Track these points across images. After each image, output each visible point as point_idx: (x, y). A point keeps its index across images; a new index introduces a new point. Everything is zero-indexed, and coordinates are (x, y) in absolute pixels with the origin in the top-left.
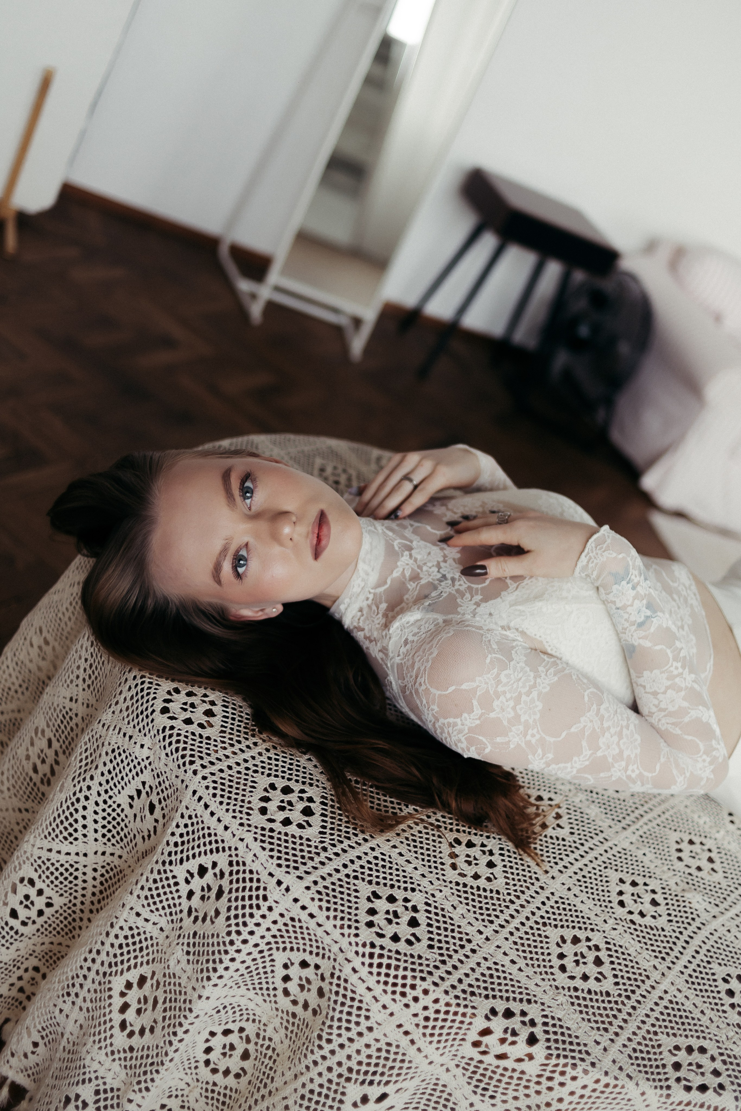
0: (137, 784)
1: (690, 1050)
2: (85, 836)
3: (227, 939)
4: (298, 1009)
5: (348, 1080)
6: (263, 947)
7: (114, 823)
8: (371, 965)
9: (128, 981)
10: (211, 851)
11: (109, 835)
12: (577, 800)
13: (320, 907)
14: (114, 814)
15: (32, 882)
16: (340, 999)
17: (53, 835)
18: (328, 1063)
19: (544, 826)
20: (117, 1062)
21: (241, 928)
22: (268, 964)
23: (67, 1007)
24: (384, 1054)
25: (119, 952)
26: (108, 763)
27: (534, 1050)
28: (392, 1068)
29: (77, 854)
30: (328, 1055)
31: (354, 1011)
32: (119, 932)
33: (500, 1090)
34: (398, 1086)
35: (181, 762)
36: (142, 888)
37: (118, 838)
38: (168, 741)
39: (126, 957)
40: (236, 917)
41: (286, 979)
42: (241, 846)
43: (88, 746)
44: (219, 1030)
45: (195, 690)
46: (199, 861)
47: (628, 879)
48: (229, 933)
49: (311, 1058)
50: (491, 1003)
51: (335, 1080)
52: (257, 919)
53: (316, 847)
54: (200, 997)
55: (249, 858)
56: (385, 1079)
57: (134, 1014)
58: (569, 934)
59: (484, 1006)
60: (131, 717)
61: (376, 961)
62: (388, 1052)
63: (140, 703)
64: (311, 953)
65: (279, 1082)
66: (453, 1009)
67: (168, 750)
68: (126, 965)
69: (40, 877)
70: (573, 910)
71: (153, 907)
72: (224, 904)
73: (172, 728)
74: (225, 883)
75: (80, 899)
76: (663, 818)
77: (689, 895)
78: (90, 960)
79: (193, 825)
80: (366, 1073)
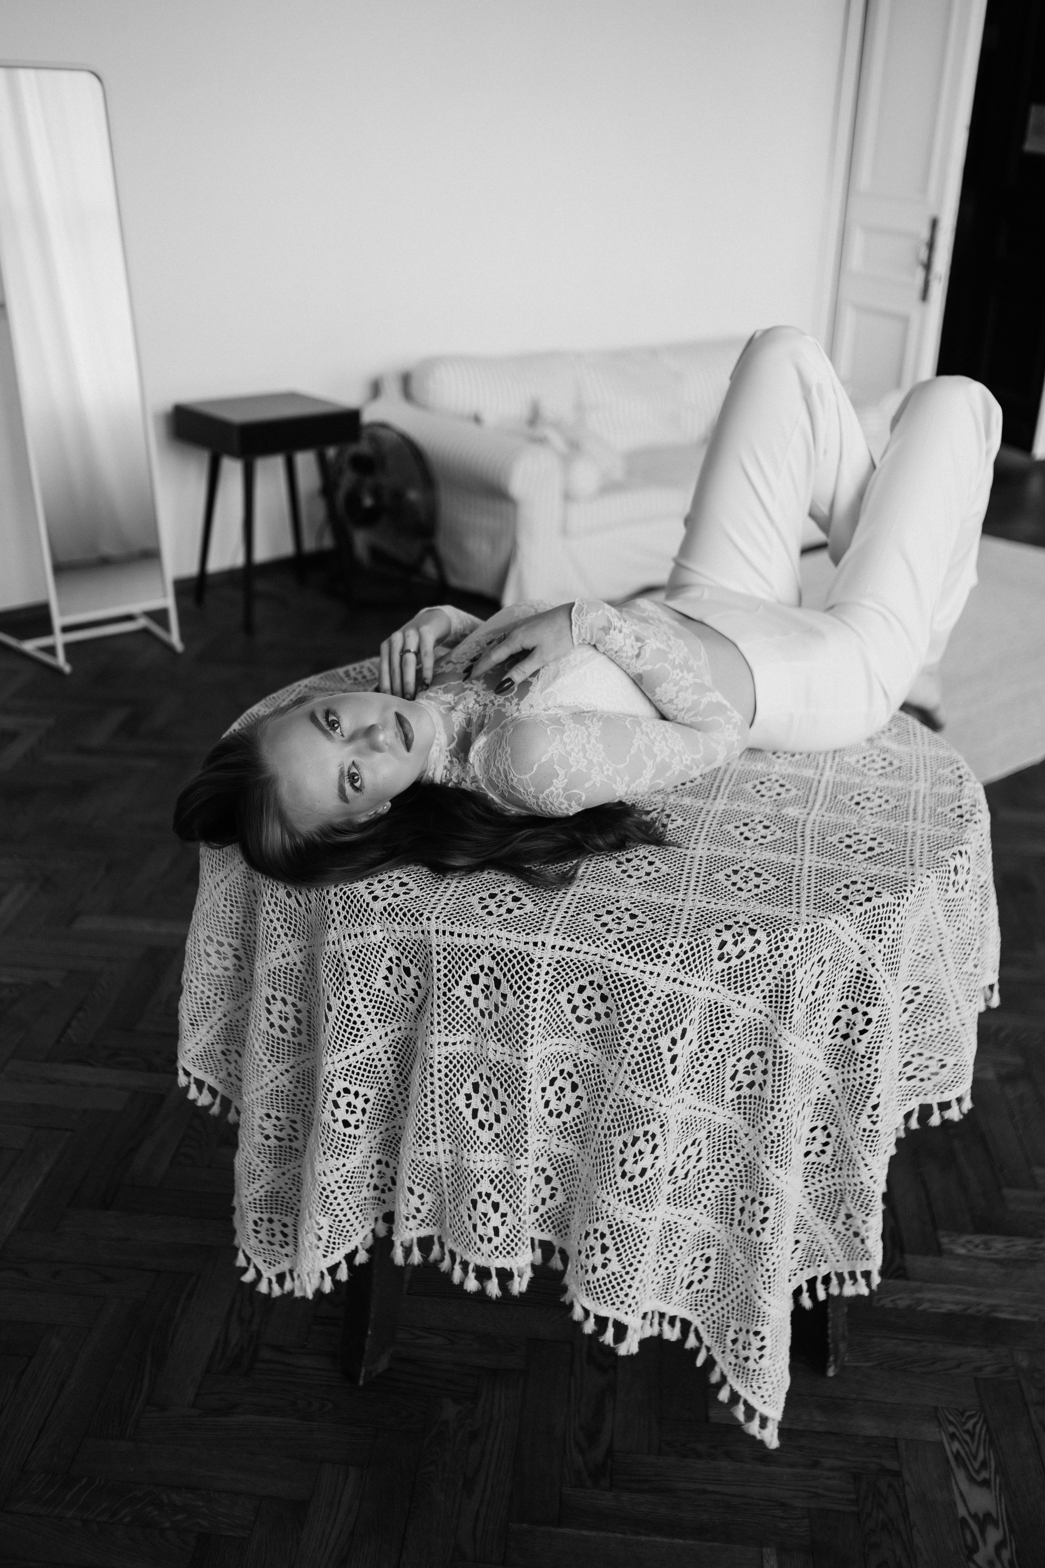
0: (386, 963)
1: (847, 886)
2: (366, 1030)
3: (523, 1007)
4: (595, 1024)
5: (656, 1037)
7: (382, 1006)
8: (627, 953)
12: (671, 800)
13: (572, 940)
15: (346, 1091)
16: (620, 989)
17: (344, 1045)
18: (637, 1037)
19: (664, 826)
20: (493, 1152)
21: (528, 993)
22: (557, 1008)
23: (432, 1148)
24: (668, 1004)
25: (447, 1080)
26: (355, 964)
27: (757, 936)
28: (679, 1009)
29: (368, 1047)
30: (634, 1032)
31: (634, 990)
32: (440, 1066)
33: (751, 979)
34: (689, 1018)
35: (413, 920)
36: (439, 1023)
37: (391, 1015)
38: (393, 914)
39: (455, 1080)
41: (574, 1009)
42: (493, 940)
43: (329, 966)
44: (546, 1083)
45: (381, 877)
47: (740, 824)
48: (521, 1002)
49: (623, 1043)
50: (713, 929)
51: (648, 1044)
52: (535, 979)
53: (540, 913)
54: (526, 1060)
56: (679, 1019)
58: (729, 871)
59: (711, 932)
60: (352, 921)
61: (629, 947)
62: (670, 1001)
63: (353, 907)
64: (582, 977)
65: (610, 1078)
66: (694, 944)
67: (398, 920)
68: (458, 1085)
70: (720, 858)
71: (454, 1031)
72: (505, 987)
73: (390, 905)
74: (498, 973)
75: (385, 1082)
76: (733, 780)
77: (784, 811)
78: (429, 1103)
79: (449, 953)
80: (664, 1024)
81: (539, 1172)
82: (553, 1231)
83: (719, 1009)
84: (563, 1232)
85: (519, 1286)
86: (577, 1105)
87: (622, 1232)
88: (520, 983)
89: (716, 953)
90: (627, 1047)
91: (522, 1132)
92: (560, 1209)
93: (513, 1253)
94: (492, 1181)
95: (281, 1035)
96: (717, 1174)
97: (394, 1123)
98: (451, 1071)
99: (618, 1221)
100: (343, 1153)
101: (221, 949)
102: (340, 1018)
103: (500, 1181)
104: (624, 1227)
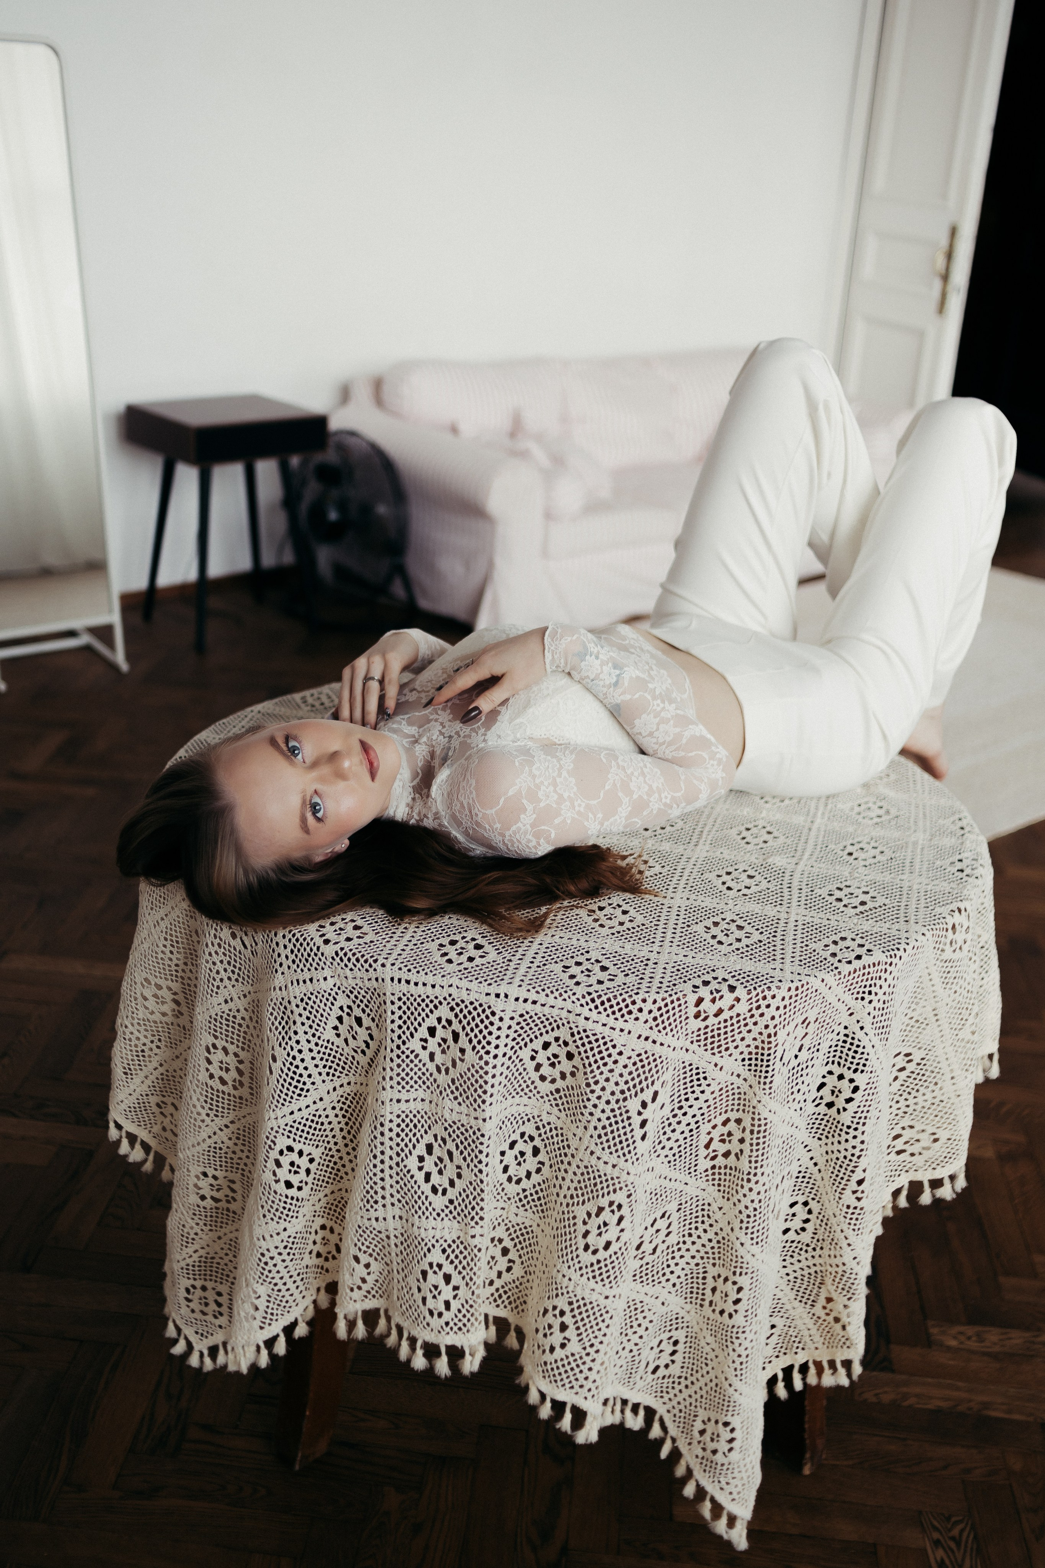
0: (336, 1012)
1: (835, 943)
2: (313, 1083)
3: (482, 1063)
4: (560, 1084)
5: (625, 1099)
6: (510, 1053)
7: (331, 1058)
8: (596, 1007)
9: (419, 1157)
10: (431, 1011)
11: (332, 1071)
13: (538, 992)
14: (328, 1051)
15: (290, 1149)
16: (588, 1047)
17: (288, 1099)
18: (604, 1099)
19: (641, 872)
20: (446, 1219)
21: (488, 1048)
22: (519, 1065)
23: (380, 1213)
24: (639, 1064)
25: (399, 1140)
26: (303, 1012)
27: (737, 993)
28: (650, 1070)
29: (315, 1103)
30: (601, 1093)
31: (603, 1048)
32: (391, 1125)
33: (730, 1040)
34: (661, 1080)
35: (366, 966)
36: (391, 1078)
37: (340, 1069)
38: (345, 960)
39: (407, 1140)
40: (479, 1042)
41: (538, 1067)
43: (275, 1014)
44: (505, 1147)
45: (333, 919)
46: (425, 1026)
47: (723, 873)
48: (481, 1058)
49: (589, 1105)
50: (690, 984)
51: (616, 1107)
52: (496, 1033)
53: (503, 962)
54: (484, 1120)
55: (464, 995)
56: (650, 1080)
57: (438, 1176)
58: (709, 923)
59: (688, 987)
60: (301, 966)
61: (598, 1002)
62: (641, 1061)
65: (574, 1143)
66: (668, 1000)
67: (350, 965)
68: (410, 1146)
69: (294, 1140)
70: (699, 909)
71: (408, 1087)
72: (463, 1041)
73: (342, 949)
74: (456, 1026)
75: (332, 1141)
76: (717, 825)
77: (770, 860)
78: (379, 1164)
79: (404, 1003)
80: (634, 1086)
81: (496, 1242)
82: (509, 1307)
83: (694, 1072)
84: (520, 1308)
85: (471, 1365)
86: (538, 1171)
87: (583, 1309)
88: (480, 1037)
89: (692, 1010)
90: (593, 1110)
91: (478, 1199)
92: (517, 1283)
93: (465, 1330)
94: (444, 1251)
95: (221, 1088)
96: (688, 1250)
97: (340, 1186)
98: (403, 1130)
99: (579, 1297)
100: (284, 1217)
101: (159, 993)
102: (286, 1070)
103: (453, 1251)
104: (585, 1305)
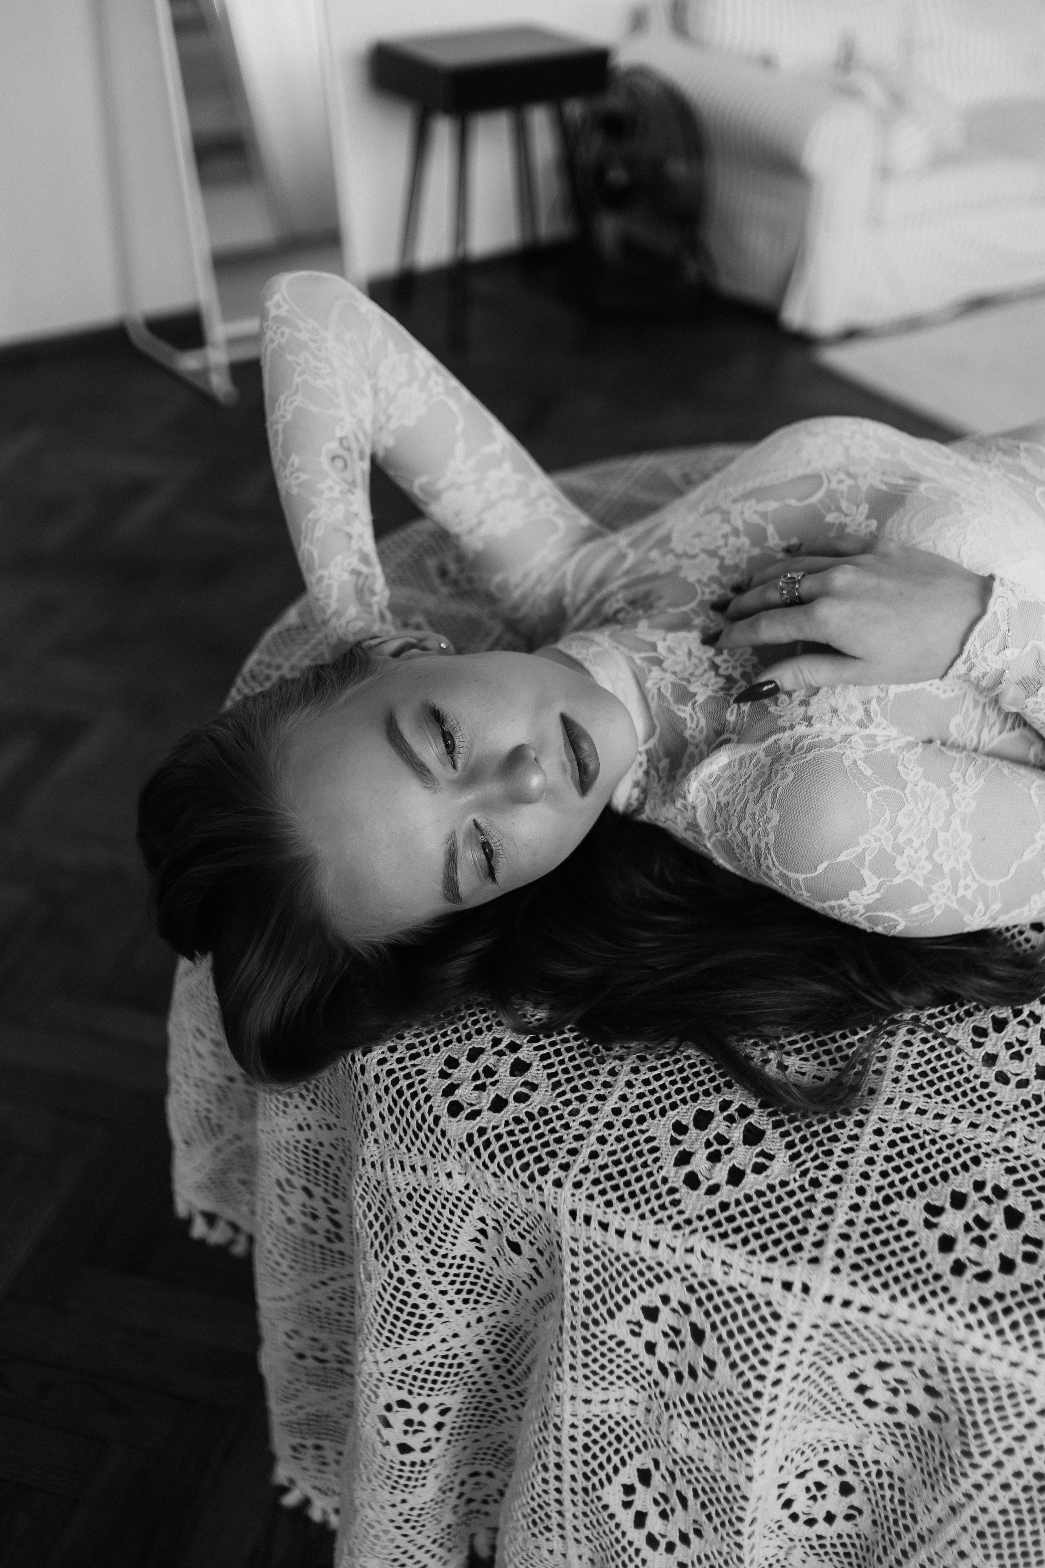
0: (472, 1224)
2: (440, 1316)
3: (749, 1393)
4: (904, 1418)
6: (806, 1373)
7: (471, 1280)
8: (1000, 1332)
9: (625, 1486)
10: (651, 1284)
11: (473, 1297)
13: (872, 1289)
14: (463, 1271)
15: (403, 1404)
16: (975, 1396)
17: (395, 1338)
18: (999, 1480)
21: (761, 1369)
22: (824, 1385)
23: (556, 1545)
25: (589, 1455)
26: (412, 1215)
29: (444, 1340)
30: (993, 1470)
31: (1007, 1402)
32: (573, 1432)
35: (525, 1176)
36: (573, 1368)
37: (488, 1293)
38: (486, 1155)
39: (603, 1458)
40: (745, 1358)
41: (862, 1389)
43: (368, 1200)
44: (790, 1478)
45: (476, 1042)
46: (638, 1303)
48: (747, 1384)
49: (966, 1482)
52: (780, 1347)
53: (802, 1189)
54: (750, 1478)
55: (717, 1271)
57: (660, 1521)
60: (407, 1140)
61: (1004, 1322)
63: (408, 1114)
64: (888, 1351)
65: (927, 1521)
67: (493, 1167)
68: (609, 1468)
69: (411, 1392)
71: (604, 1384)
72: (714, 1347)
74: (700, 1319)
75: (481, 1381)
78: (553, 1480)
79: (598, 1259)
86: (849, 1516)
88: (748, 1349)
97: (500, 1429)
98: (596, 1442)
100: (401, 1486)
